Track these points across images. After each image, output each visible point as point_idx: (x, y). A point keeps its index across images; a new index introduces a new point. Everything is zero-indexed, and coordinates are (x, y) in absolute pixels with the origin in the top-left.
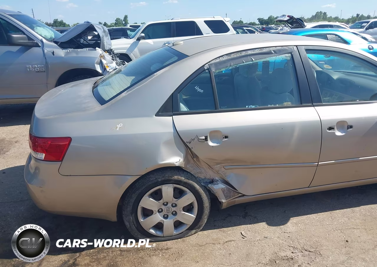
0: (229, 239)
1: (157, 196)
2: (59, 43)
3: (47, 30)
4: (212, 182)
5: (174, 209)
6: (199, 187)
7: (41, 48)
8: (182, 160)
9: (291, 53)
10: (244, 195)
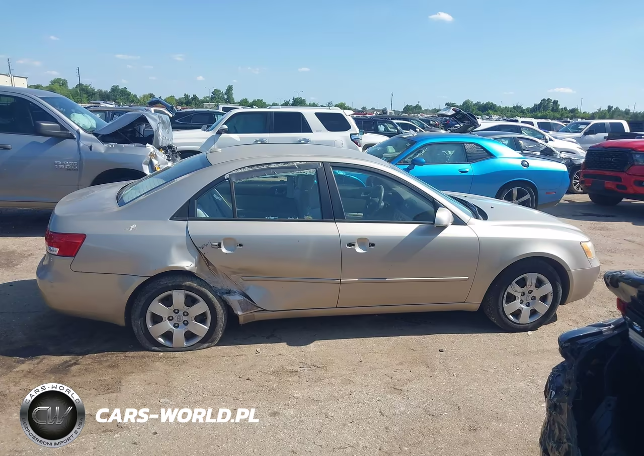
0: (242, 353)
1: (168, 301)
2: (100, 136)
3: (86, 117)
4: (229, 292)
5: (185, 318)
6: (212, 295)
7: (76, 140)
8: (193, 265)
9: (316, 169)
10: (264, 310)
